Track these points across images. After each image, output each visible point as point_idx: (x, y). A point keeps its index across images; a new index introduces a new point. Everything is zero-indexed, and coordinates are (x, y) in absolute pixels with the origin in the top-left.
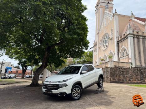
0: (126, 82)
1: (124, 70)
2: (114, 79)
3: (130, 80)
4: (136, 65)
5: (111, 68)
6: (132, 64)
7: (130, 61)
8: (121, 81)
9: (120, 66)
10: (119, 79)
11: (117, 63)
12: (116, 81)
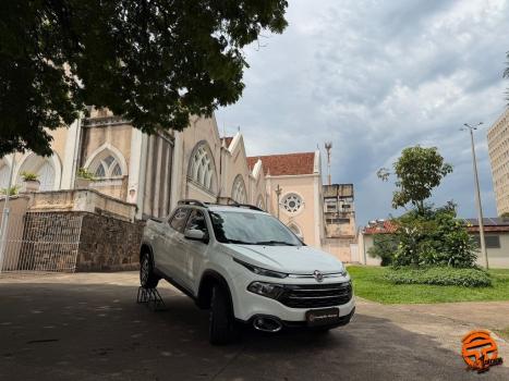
0: (116, 266)
1: (117, 227)
2: (87, 257)
3: (125, 261)
4: (143, 214)
5: (87, 216)
6: (137, 210)
7: (131, 199)
8: (106, 264)
9: (109, 213)
10: (101, 259)
11: (102, 200)
12: (93, 264)
